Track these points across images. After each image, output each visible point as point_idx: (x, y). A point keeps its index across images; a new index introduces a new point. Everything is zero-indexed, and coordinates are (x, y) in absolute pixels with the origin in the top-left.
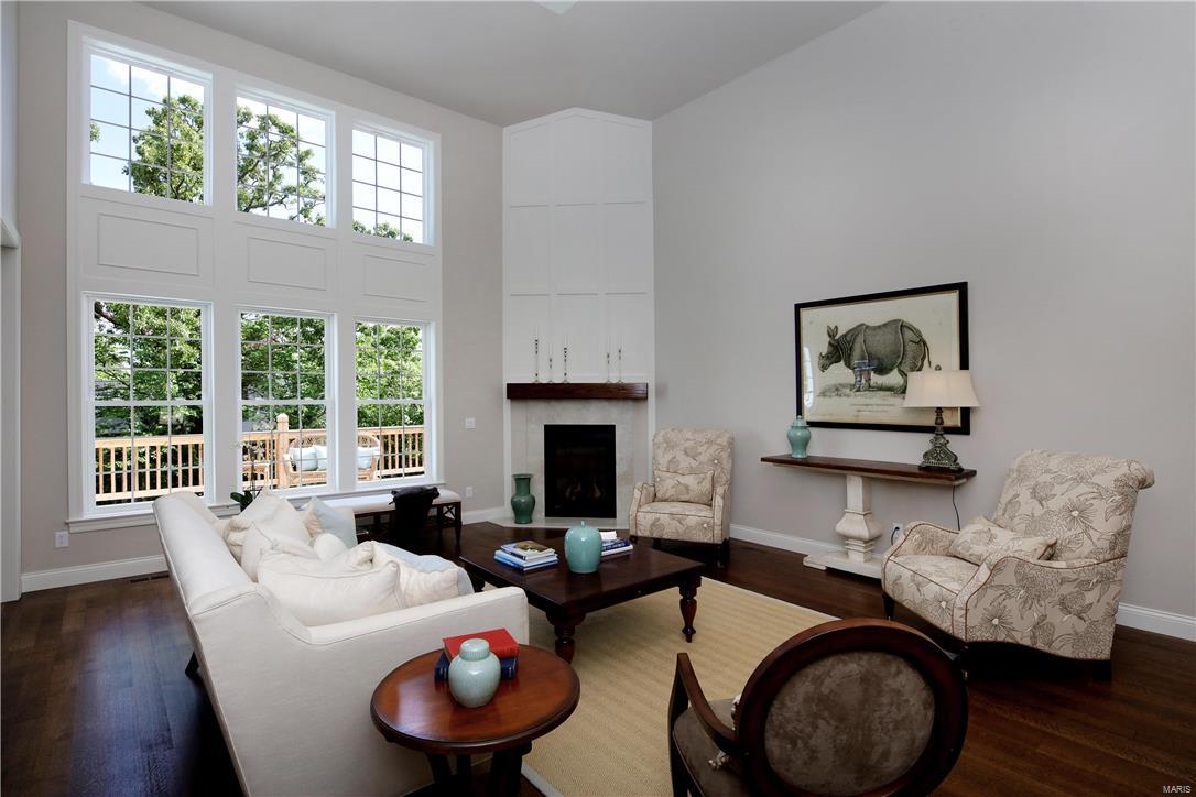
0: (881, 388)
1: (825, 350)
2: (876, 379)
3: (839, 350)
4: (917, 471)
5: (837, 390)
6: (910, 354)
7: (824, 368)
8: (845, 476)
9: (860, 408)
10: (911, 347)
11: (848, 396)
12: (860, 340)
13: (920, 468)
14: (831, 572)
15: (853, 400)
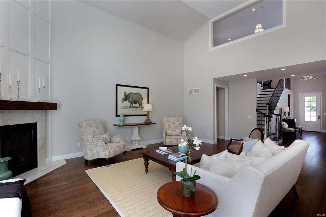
0: (135, 107)
1: (123, 97)
2: (134, 105)
3: (127, 97)
4: (144, 124)
5: (126, 107)
6: (140, 100)
7: (123, 102)
8: (133, 127)
9: (131, 111)
10: (140, 98)
11: (128, 109)
12: (131, 96)
13: (145, 123)
14: (133, 150)
15: (129, 110)
